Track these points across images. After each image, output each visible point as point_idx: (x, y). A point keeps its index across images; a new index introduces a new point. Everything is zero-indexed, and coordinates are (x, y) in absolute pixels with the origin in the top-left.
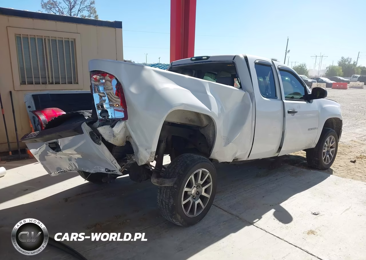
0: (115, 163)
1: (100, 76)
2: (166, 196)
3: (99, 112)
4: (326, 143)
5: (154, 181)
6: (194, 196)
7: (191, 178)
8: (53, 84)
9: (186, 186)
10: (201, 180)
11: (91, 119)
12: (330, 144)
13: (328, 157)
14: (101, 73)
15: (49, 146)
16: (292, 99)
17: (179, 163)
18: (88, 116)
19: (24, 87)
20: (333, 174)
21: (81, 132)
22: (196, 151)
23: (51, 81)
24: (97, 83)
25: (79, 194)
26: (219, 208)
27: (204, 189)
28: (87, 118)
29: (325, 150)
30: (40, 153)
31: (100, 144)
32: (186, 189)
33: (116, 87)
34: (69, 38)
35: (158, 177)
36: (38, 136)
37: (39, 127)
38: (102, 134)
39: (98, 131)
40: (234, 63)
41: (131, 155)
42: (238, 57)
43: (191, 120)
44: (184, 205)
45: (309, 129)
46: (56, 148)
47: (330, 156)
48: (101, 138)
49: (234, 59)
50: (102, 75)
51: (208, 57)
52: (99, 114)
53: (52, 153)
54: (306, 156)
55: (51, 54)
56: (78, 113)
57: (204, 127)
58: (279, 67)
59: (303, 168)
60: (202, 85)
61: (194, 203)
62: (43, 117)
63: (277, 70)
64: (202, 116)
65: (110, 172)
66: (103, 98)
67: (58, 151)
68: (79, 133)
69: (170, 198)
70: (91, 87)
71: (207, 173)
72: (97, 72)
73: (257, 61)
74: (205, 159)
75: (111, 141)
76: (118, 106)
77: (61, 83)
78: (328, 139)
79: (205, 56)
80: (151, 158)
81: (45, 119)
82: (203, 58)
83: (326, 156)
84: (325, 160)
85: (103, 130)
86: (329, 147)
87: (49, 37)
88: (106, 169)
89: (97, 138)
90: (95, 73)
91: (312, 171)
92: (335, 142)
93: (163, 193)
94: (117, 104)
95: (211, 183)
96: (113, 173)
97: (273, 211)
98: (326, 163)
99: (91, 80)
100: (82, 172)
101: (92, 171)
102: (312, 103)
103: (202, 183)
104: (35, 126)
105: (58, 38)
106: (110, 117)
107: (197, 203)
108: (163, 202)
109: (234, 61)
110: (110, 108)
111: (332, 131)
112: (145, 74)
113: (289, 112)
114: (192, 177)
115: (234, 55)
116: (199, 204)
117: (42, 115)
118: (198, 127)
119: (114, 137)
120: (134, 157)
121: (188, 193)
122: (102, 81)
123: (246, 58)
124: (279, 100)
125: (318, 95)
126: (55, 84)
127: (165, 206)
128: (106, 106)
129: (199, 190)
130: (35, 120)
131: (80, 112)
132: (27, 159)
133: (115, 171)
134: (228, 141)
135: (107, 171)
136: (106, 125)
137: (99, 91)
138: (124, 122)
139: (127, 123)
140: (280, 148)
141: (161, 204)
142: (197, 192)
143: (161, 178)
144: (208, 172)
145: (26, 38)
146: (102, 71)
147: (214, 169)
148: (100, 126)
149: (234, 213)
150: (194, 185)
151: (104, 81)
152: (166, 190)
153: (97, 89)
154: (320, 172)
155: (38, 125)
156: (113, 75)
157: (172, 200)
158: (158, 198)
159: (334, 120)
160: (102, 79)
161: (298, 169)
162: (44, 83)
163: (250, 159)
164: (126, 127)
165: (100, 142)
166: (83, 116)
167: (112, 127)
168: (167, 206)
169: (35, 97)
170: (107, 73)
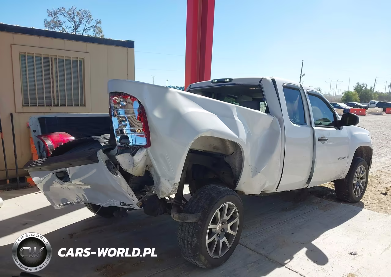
0: (133, 196)
1: (121, 98)
2: (188, 234)
3: (118, 138)
4: (356, 174)
5: (175, 216)
6: (219, 234)
7: (217, 213)
8: (58, 106)
9: (211, 222)
10: (227, 215)
11: (108, 145)
12: (361, 174)
13: (358, 189)
14: (123, 95)
15: (56, 175)
16: (320, 125)
17: (203, 196)
18: (105, 143)
19: (26, 109)
20: (365, 208)
21: (96, 161)
22: (219, 181)
23: (56, 103)
24: (116, 106)
25: (86, 229)
26: (245, 246)
27: (230, 225)
28: (103, 144)
29: (355, 181)
30: (44, 182)
31: (117, 174)
32: (211, 226)
33: (138, 111)
34: (77, 58)
35: (179, 211)
36: (44, 164)
37: (45, 153)
38: (120, 163)
39: (116, 159)
40: (260, 86)
41: (151, 186)
42: (265, 79)
43: (215, 148)
44: (208, 244)
45: (339, 159)
46: (64, 177)
47: (360, 187)
48: (118, 167)
49: (260, 82)
50: (124, 97)
51: (231, 80)
52: (118, 141)
53: (59, 183)
54: (335, 188)
55: (57, 74)
56: (93, 138)
57: (228, 156)
58: (307, 91)
59: (331, 201)
60: (229, 109)
61: (219, 242)
62: (49, 143)
63: (306, 94)
64: (228, 143)
65: (125, 206)
66: (123, 123)
67: (66, 181)
68: (94, 162)
69: (193, 236)
70: (110, 110)
71: (233, 207)
72: (117, 94)
73: (285, 85)
74: (231, 191)
75: (130, 171)
76: (140, 132)
77: (66, 106)
78: (358, 170)
79: (228, 79)
80: (174, 190)
81: (51, 144)
82: (226, 80)
83: (356, 187)
84: (355, 192)
85: (122, 159)
86: (359, 178)
87: (56, 56)
88: (121, 202)
89: (113, 167)
90: (116, 95)
91: (342, 204)
92: (365, 172)
93: (185, 230)
94: (139, 130)
95: (237, 219)
96: (129, 207)
97: (304, 250)
98: (356, 196)
99: (110, 102)
100: (90, 204)
101: (104, 205)
102: (341, 130)
103: (227, 218)
104: (40, 153)
105: (66, 57)
106: (131, 144)
107: (222, 241)
108: (185, 241)
109: (260, 84)
110: (131, 134)
111: (363, 161)
112: (169, 96)
113: (319, 140)
114: (218, 211)
115: (261, 77)
116: (224, 243)
117: (48, 140)
118: (223, 155)
119: (133, 166)
120: (153, 188)
121: (213, 230)
122: (123, 104)
123: (274, 81)
124: (308, 126)
125: (347, 122)
126: (61, 106)
127: (187, 246)
128: (126, 131)
129: (224, 226)
130: (41, 145)
131: (95, 138)
132: (26, 188)
133: (132, 205)
134: (256, 171)
135: (122, 204)
136: (125, 153)
137: (119, 115)
138: (146, 149)
139: (149, 151)
140: (310, 179)
141: (182, 242)
142: (222, 228)
143: (183, 213)
144: (235, 206)
145: (31, 57)
146: (123, 93)
147: (241, 202)
148: (119, 154)
149: (262, 252)
150: (220, 221)
151: (125, 103)
152: (188, 227)
153: (117, 113)
154: (350, 205)
155: (43, 151)
156: (135, 97)
157: (196, 239)
158: (179, 235)
159: (364, 149)
160: (123, 102)
161: (327, 202)
162: (49, 105)
163: (279, 190)
164: (147, 155)
165: (117, 172)
166: (98, 142)
167: (133, 155)
168: (189, 245)
169: (41, 120)
170: (129, 95)
